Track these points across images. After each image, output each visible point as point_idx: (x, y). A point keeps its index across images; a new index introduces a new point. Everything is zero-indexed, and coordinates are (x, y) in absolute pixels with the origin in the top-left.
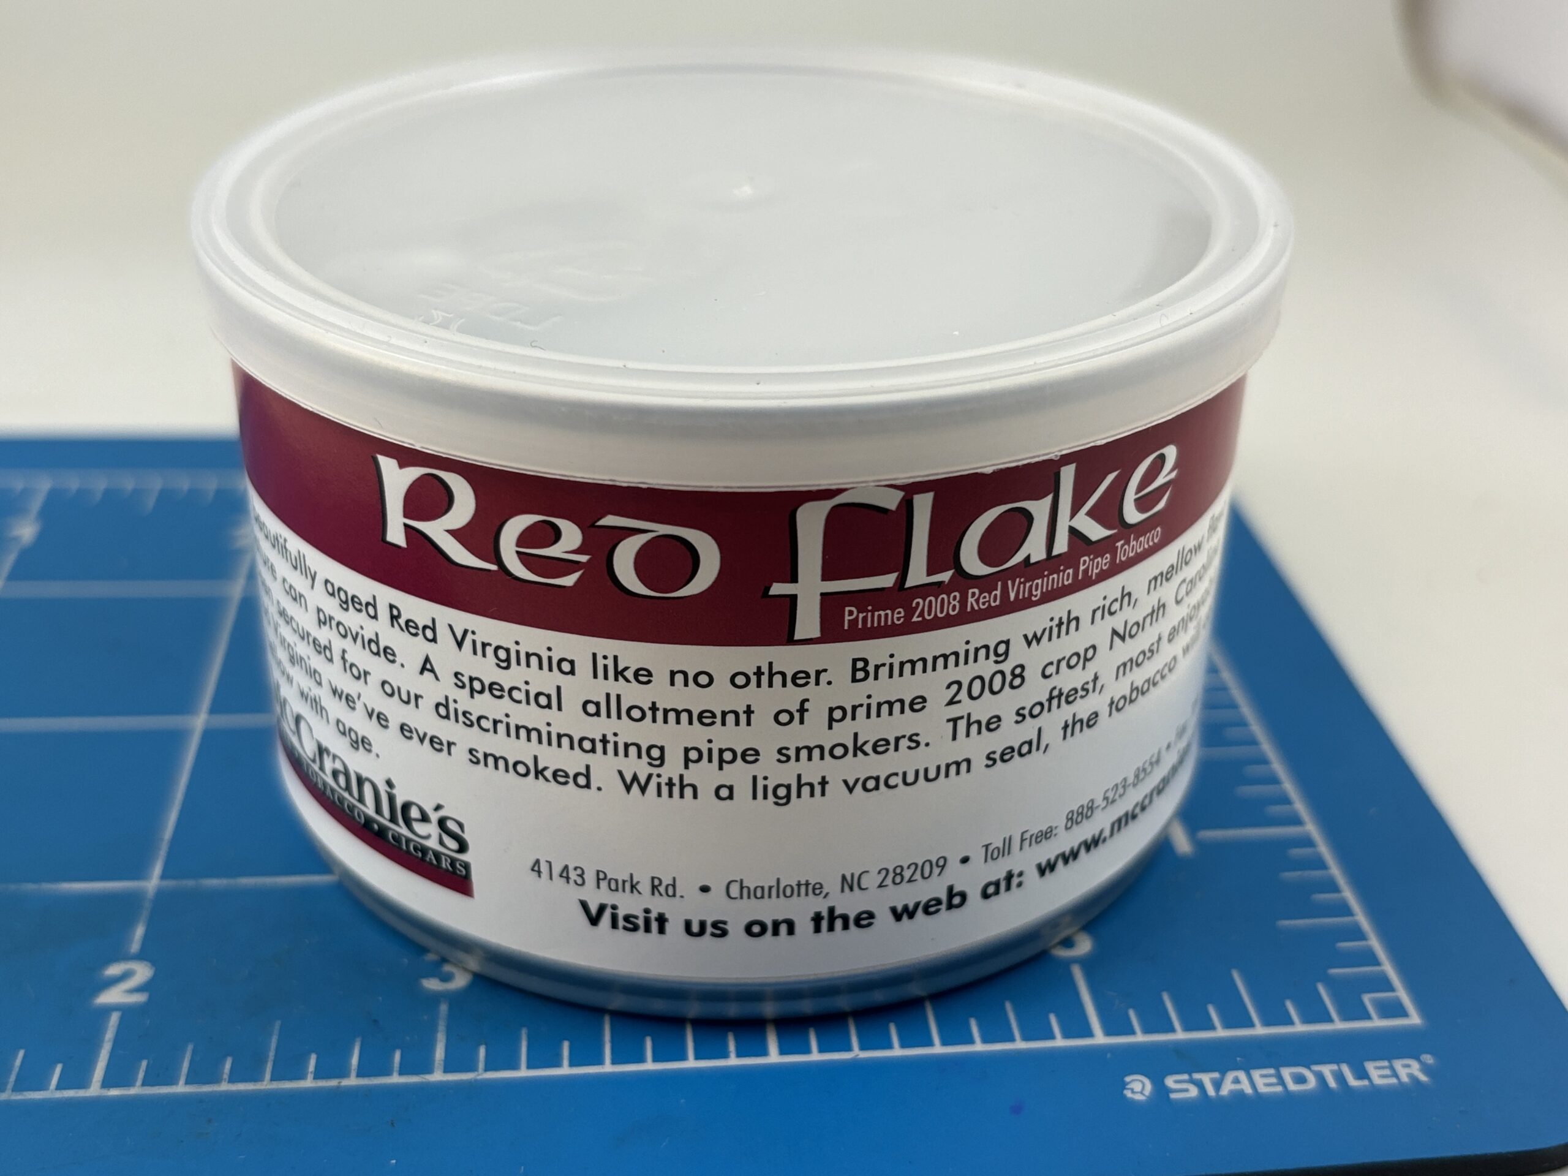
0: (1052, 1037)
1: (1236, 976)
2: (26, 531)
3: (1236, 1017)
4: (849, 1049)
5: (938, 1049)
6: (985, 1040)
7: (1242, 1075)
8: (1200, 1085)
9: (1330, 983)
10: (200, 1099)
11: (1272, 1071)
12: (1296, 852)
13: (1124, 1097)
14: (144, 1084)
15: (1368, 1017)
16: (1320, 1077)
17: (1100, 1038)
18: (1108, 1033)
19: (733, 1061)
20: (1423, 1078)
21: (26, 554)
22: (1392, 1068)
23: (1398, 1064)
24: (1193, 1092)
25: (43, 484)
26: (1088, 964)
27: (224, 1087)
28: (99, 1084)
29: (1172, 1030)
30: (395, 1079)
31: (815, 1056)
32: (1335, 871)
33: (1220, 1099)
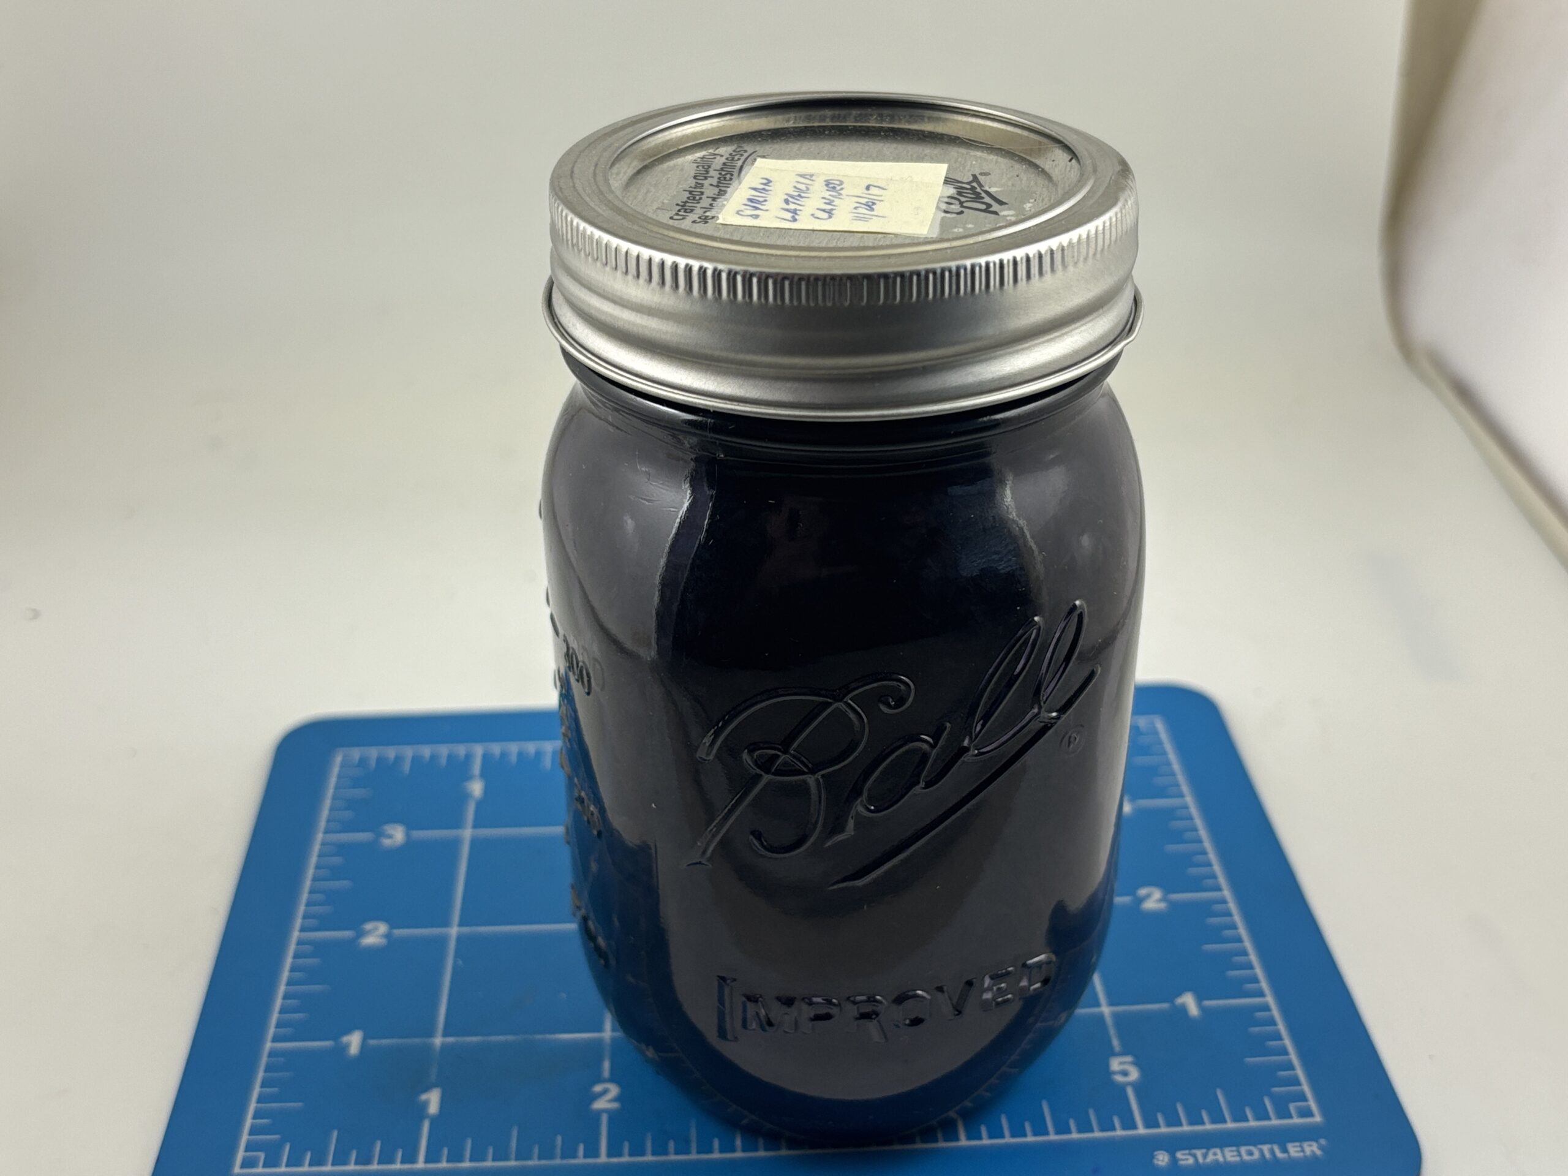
0: (1113, 1129)
1: (1220, 1094)
2: (476, 788)
3: (1219, 1118)
4: (1004, 1137)
5: (1053, 1137)
6: (1080, 1131)
7: (1218, 1151)
8: (1195, 1156)
9: (1273, 1097)
10: (662, 1164)
11: (1234, 1148)
12: (1259, 1014)
13: (1153, 1163)
14: (629, 1156)
15: (1291, 1117)
16: (1261, 1152)
17: (1141, 1131)
18: (1146, 1127)
19: (941, 1144)
20: (1319, 1153)
21: (480, 804)
22: (1301, 1147)
23: (1306, 1145)
24: (1191, 1161)
25: (478, 750)
26: (1137, 1087)
27: (673, 1157)
28: (605, 1155)
29: (1182, 1125)
31: (985, 1142)
32: (1281, 1027)
33: (1205, 1166)
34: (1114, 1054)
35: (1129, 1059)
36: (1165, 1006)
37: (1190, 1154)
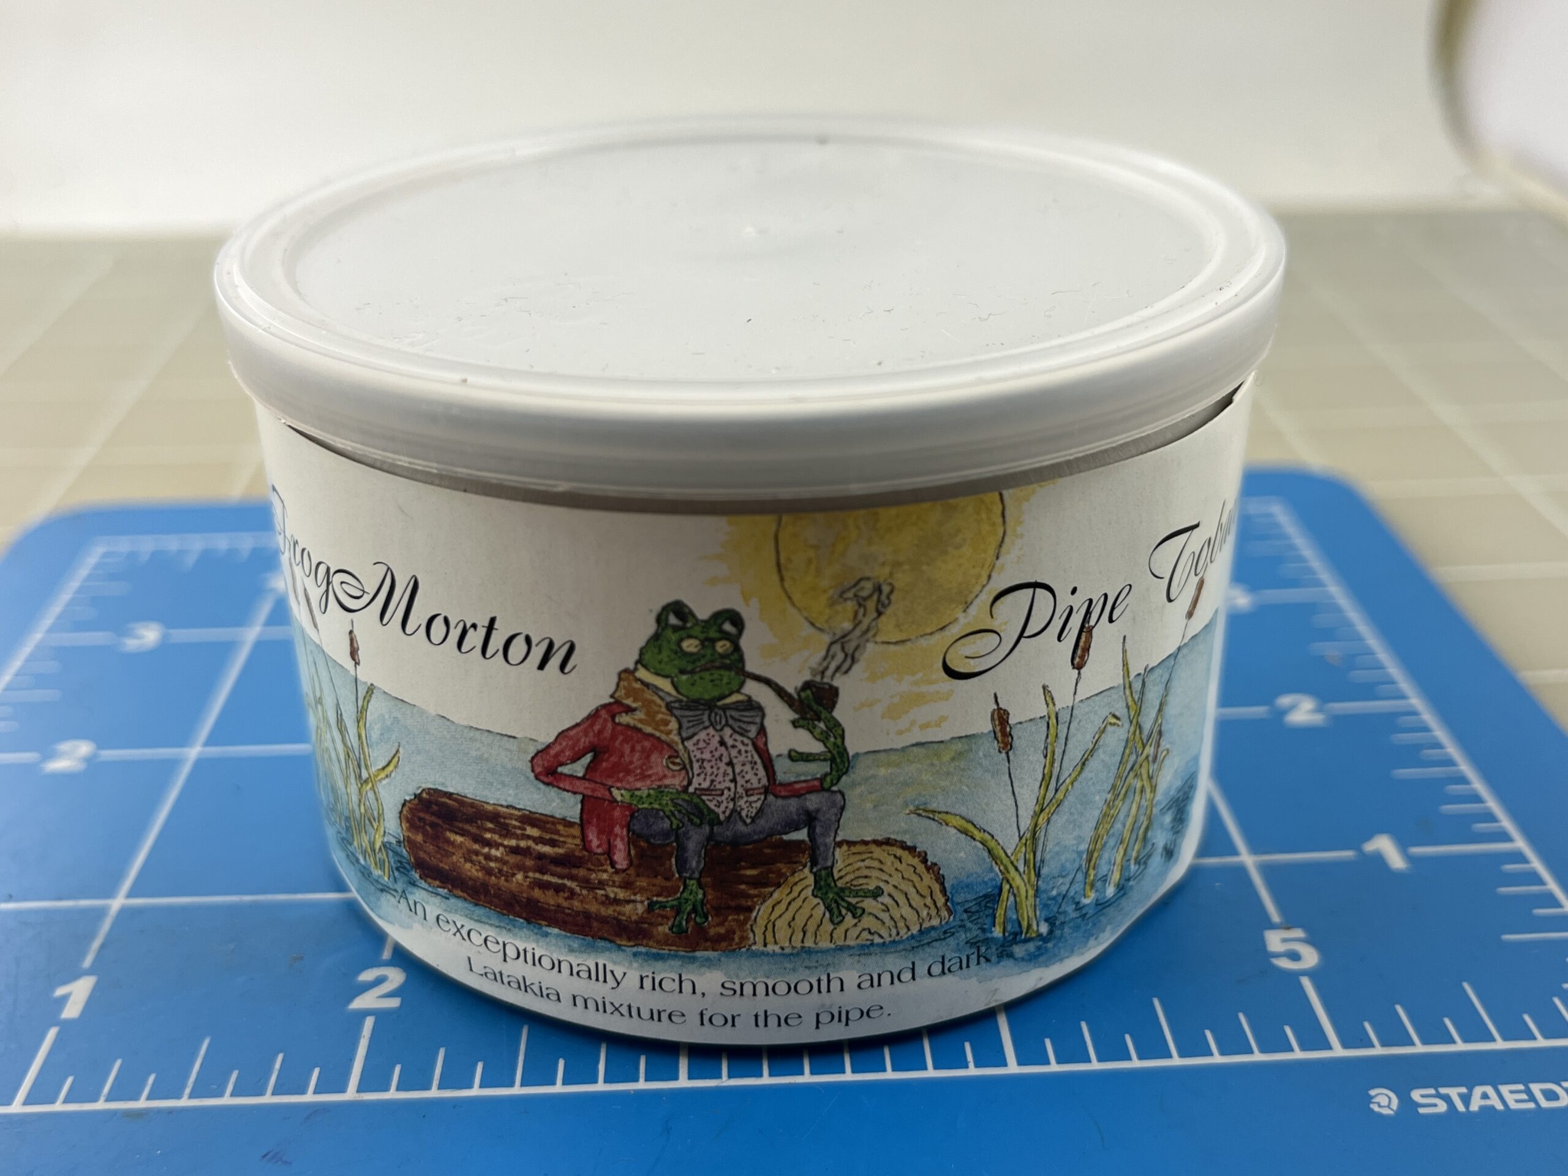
0: (1290, 1049)
1: (1469, 989)
4: (1088, 1060)
5: (1176, 1061)
6: (1223, 1053)
7: (1489, 1090)
8: (1447, 1099)
9: (1566, 997)
10: (456, 1103)
11: (1521, 1087)
12: (1510, 867)
13: (1372, 1110)
14: (398, 1089)
17: (1338, 1051)
18: (1345, 1045)
19: (972, 1071)
24: (1442, 1107)
26: (1317, 975)
27: (475, 1091)
28: (355, 1089)
29: (1413, 1044)
30: (642, 1085)
31: (1054, 1067)
32: (1553, 886)
33: (1469, 1114)
34: (1273, 927)
35: (1299, 933)
36: (1348, 854)
37: (1439, 1096)
